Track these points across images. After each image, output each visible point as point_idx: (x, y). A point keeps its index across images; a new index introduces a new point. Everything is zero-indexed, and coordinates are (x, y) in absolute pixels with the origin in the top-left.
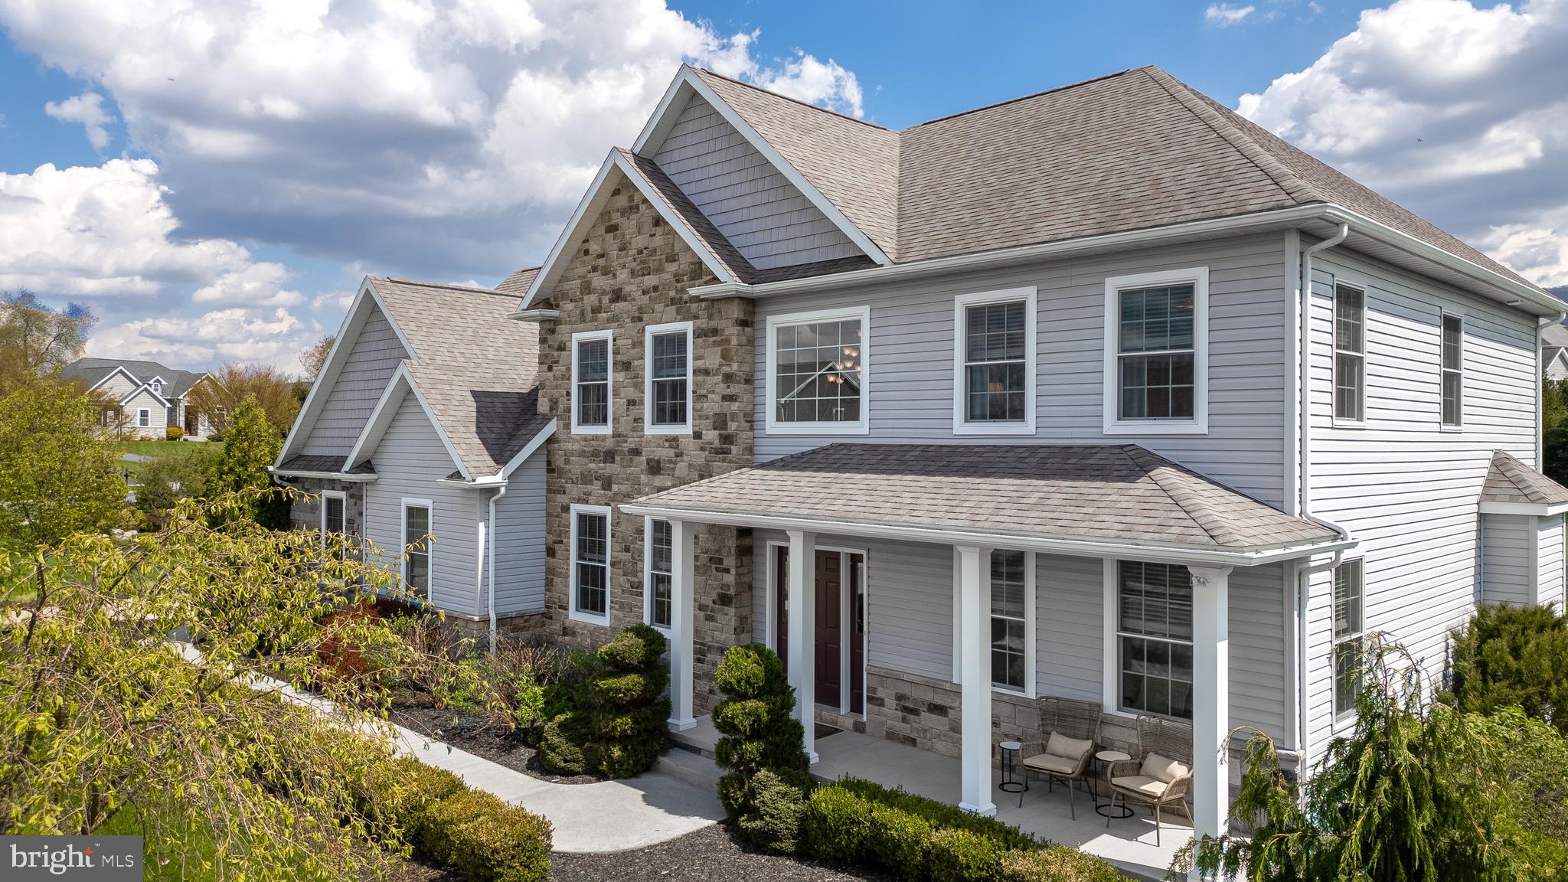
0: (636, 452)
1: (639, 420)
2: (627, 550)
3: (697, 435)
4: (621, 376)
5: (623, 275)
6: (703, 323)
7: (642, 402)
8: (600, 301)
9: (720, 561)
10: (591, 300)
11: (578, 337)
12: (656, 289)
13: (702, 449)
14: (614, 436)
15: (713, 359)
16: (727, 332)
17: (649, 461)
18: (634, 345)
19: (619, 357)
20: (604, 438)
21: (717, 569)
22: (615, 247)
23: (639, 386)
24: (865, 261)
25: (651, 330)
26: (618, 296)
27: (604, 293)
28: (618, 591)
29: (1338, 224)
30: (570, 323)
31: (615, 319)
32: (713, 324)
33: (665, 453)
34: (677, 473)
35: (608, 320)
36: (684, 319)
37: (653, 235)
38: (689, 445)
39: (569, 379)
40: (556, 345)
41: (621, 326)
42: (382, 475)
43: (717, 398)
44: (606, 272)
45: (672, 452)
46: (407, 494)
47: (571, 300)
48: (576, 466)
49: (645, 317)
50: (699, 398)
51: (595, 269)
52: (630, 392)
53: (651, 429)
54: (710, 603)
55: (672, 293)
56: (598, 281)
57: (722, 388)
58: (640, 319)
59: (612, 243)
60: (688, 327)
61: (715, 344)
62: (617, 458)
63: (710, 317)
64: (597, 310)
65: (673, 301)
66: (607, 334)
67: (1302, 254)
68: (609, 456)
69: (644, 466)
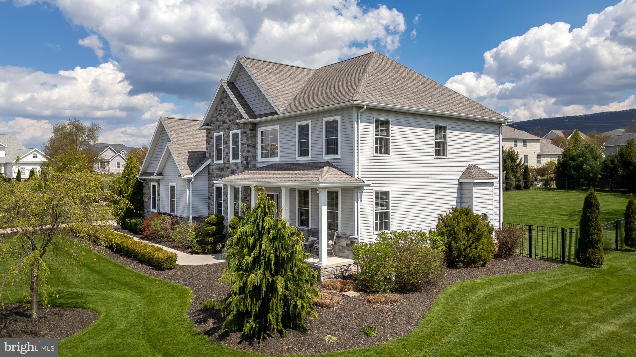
0: (228, 168)
1: (229, 158)
3: (242, 162)
4: (225, 146)
5: (225, 116)
6: (242, 130)
7: (230, 153)
8: (220, 124)
9: (246, 198)
10: (218, 123)
11: (215, 134)
12: (232, 120)
13: (243, 166)
14: (223, 163)
15: (245, 141)
16: (248, 133)
17: (231, 170)
18: (228, 137)
19: (224, 140)
20: (221, 164)
22: (223, 108)
23: (229, 149)
24: (276, 113)
25: (232, 132)
26: (224, 122)
27: (221, 121)
28: (225, 209)
29: (364, 105)
30: (213, 130)
31: (223, 129)
32: (245, 130)
33: (235, 168)
36: (239, 129)
37: (231, 105)
38: (240, 165)
39: (213, 147)
40: (210, 137)
41: (225, 131)
42: (164, 177)
43: (246, 152)
44: (222, 115)
45: (236, 168)
46: (171, 182)
47: (214, 124)
48: (215, 172)
50: (242, 152)
51: (219, 114)
52: (227, 150)
53: (232, 161)
56: (220, 118)
57: (247, 149)
58: (229, 129)
59: (222, 107)
60: (239, 131)
61: (246, 136)
62: (224, 170)
63: (244, 128)
64: (219, 126)
65: (236, 124)
66: (221, 133)
67: (357, 112)
68: (222, 169)
69: (230, 172)
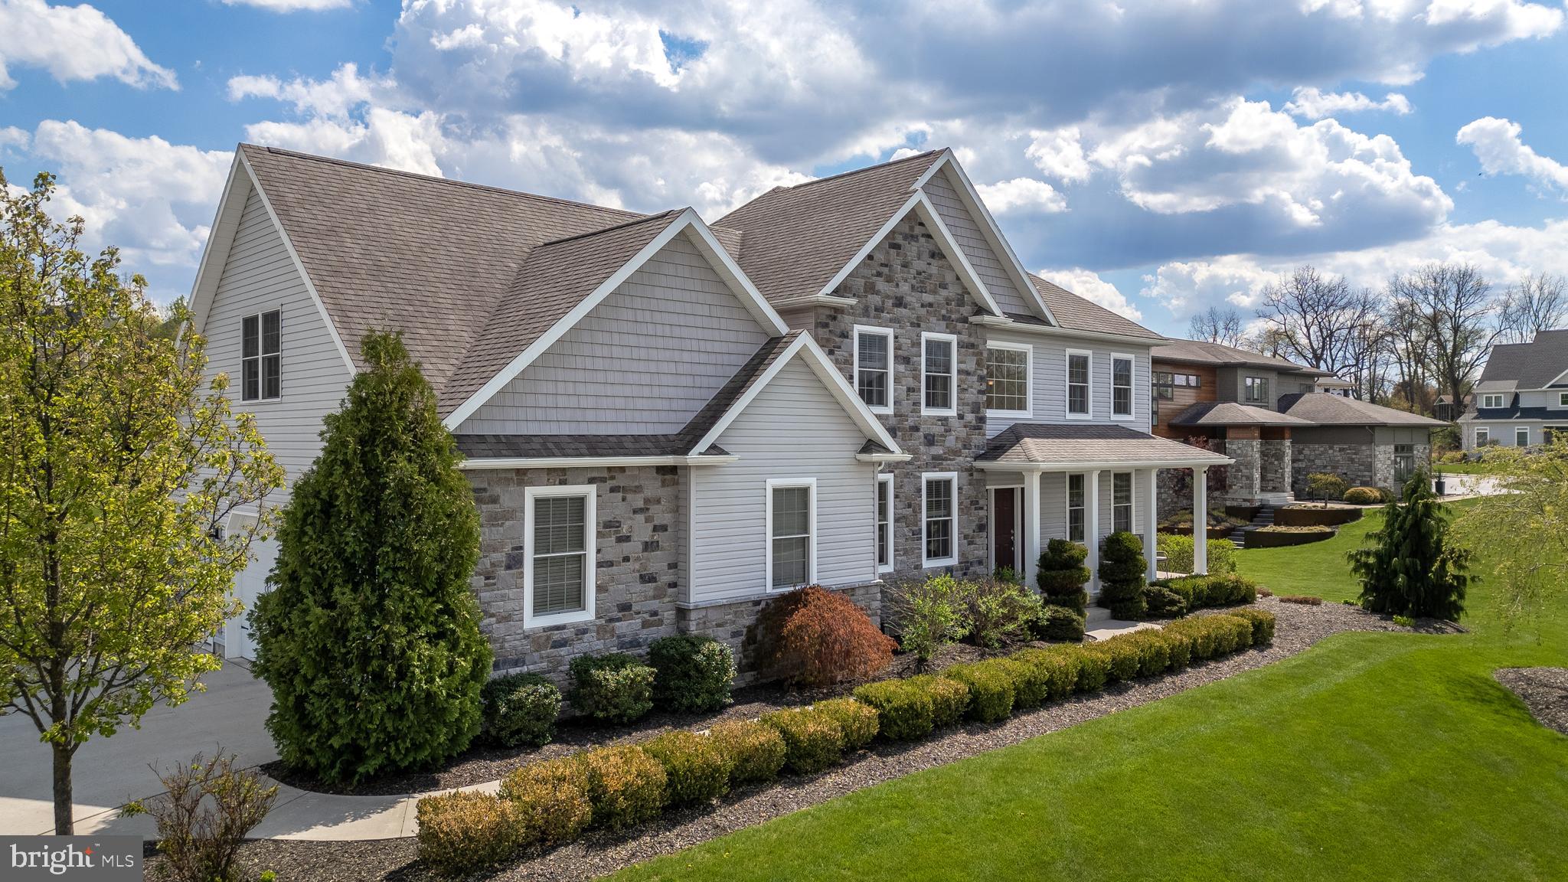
0: (916, 429)
1: (917, 404)
2: (909, 506)
3: (961, 417)
4: (902, 368)
5: (905, 288)
6: (965, 338)
7: (919, 390)
8: (883, 302)
9: (977, 503)
10: (874, 300)
11: (858, 329)
12: (931, 305)
13: (965, 427)
14: (895, 415)
15: (971, 365)
16: (980, 348)
17: (925, 436)
18: (913, 345)
19: (900, 352)
20: (888, 417)
21: (976, 509)
22: (899, 262)
23: (917, 378)
24: (1045, 322)
25: (926, 335)
26: (899, 302)
27: (888, 297)
28: (902, 540)
30: (853, 314)
31: (897, 321)
32: (972, 340)
33: (938, 429)
34: (947, 444)
35: (891, 320)
36: (951, 333)
37: (929, 264)
38: (955, 424)
39: (853, 364)
40: (838, 331)
41: (901, 327)
43: (975, 392)
44: (889, 280)
45: (943, 429)
47: (854, 295)
49: (922, 324)
50: (962, 390)
51: (879, 274)
52: (910, 382)
53: (926, 412)
54: (971, 532)
55: (944, 312)
56: (881, 285)
57: (977, 385)
58: (919, 326)
60: (953, 339)
61: (974, 354)
62: (899, 434)
63: (970, 336)
64: (879, 310)
65: (944, 318)
66: (889, 332)
69: (922, 439)
